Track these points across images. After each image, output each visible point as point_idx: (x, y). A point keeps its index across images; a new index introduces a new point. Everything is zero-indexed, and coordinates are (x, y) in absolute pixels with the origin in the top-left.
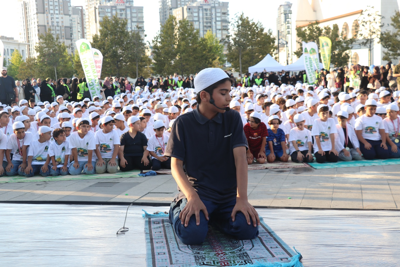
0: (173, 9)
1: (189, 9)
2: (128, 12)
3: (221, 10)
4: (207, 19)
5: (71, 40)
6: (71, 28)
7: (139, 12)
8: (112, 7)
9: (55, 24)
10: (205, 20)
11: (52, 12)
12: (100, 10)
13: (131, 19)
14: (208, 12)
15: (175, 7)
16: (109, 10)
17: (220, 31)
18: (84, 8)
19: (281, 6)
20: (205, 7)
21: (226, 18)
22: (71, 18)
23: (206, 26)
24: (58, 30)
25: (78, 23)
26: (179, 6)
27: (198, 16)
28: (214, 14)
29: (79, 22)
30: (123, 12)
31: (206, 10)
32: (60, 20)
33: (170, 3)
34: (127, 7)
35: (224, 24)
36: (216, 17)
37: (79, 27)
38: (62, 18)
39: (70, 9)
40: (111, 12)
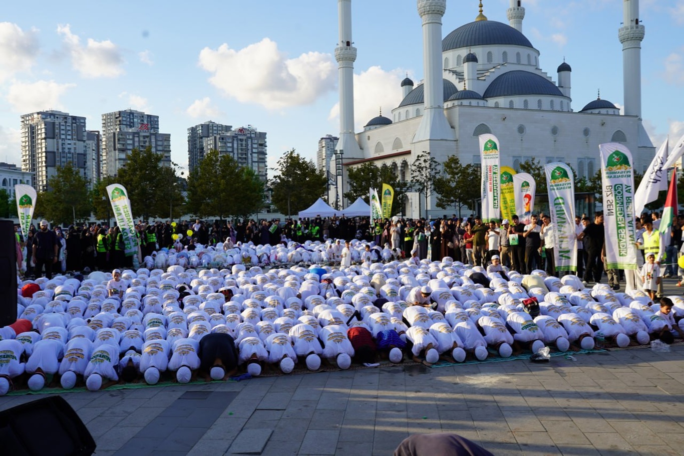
0: (204, 138)
1: (223, 139)
2: (153, 140)
3: (258, 141)
4: (242, 150)
5: (85, 168)
6: (85, 155)
7: (165, 140)
8: (134, 134)
9: (67, 151)
10: (240, 151)
11: (63, 137)
12: (120, 136)
13: (156, 147)
14: (244, 143)
15: (207, 135)
16: (131, 137)
17: (257, 164)
18: (101, 133)
19: (322, 139)
20: (240, 137)
21: (264, 150)
22: (85, 144)
23: (240, 158)
24: (69, 158)
25: (93, 150)
26: (211, 135)
27: (233, 147)
28: (250, 145)
29: (94, 148)
30: (147, 140)
31: (242, 140)
32: (72, 147)
33: (200, 131)
34: (151, 134)
35: (261, 156)
36: (252, 148)
37: (94, 154)
38: (75, 144)
39: (85, 134)
40: (133, 139)
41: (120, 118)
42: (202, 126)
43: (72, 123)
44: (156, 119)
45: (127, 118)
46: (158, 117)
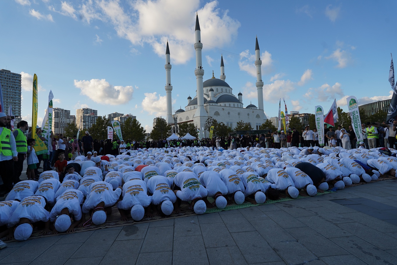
0: (114, 118)
1: (121, 118)
2: (95, 118)
9: (63, 122)
11: (61, 117)
12: (84, 117)
16: (87, 117)
18: (76, 116)
20: (127, 118)
22: (70, 120)
24: (64, 125)
26: (116, 117)
30: (93, 118)
33: (112, 116)
34: (95, 116)
38: (66, 120)
39: (70, 116)
40: (88, 118)
41: (83, 111)
42: (113, 114)
43: (65, 112)
44: (96, 111)
45: (86, 111)
46: (97, 111)
